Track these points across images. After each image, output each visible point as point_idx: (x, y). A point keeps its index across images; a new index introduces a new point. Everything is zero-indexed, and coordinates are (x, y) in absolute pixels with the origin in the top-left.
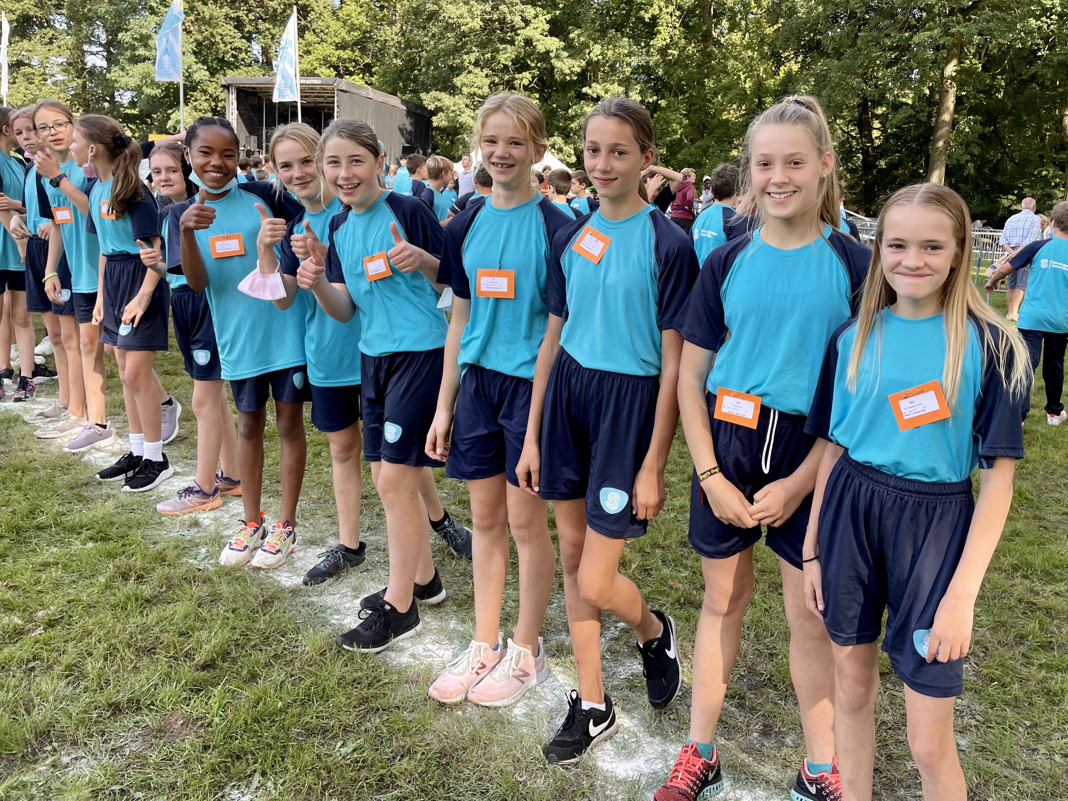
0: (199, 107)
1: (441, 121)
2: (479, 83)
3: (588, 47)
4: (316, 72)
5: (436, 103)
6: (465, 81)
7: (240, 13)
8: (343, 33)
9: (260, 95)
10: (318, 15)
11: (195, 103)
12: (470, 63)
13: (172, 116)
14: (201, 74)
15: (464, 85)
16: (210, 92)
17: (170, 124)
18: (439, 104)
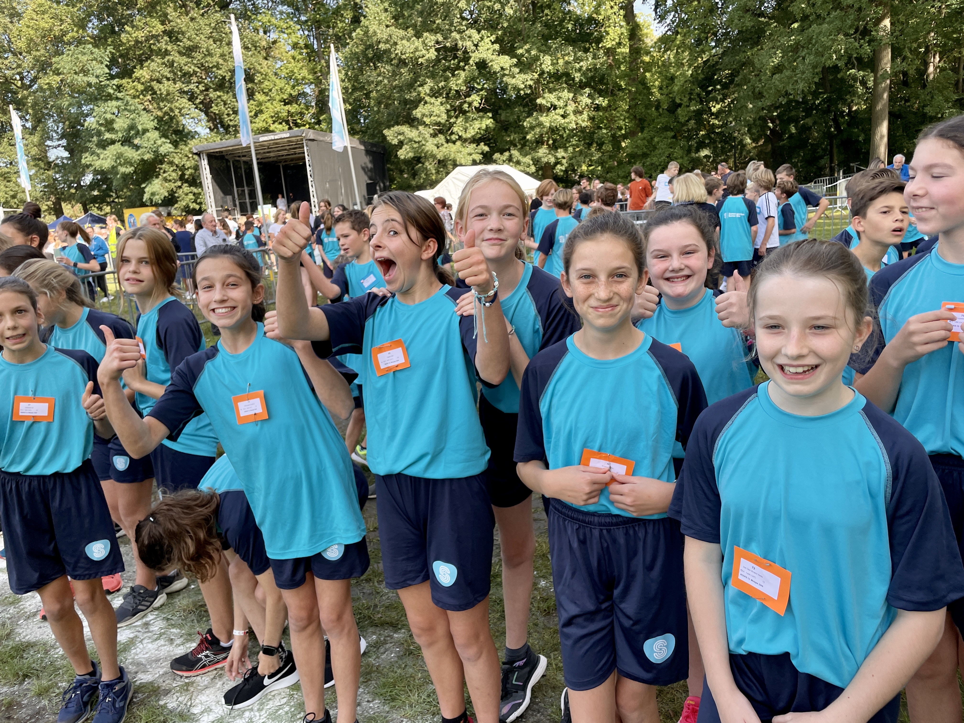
0: (168, 178)
1: (408, 153)
2: (438, 112)
3: (539, 59)
4: (271, 128)
5: (399, 137)
6: (423, 111)
7: (192, 86)
8: (289, 90)
9: (226, 157)
10: (264, 76)
11: (165, 175)
12: (425, 94)
13: (146, 190)
14: (166, 147)
15: (423, 115)
16: (177, 163)
17: (146, 197)
18: (401, 137)
